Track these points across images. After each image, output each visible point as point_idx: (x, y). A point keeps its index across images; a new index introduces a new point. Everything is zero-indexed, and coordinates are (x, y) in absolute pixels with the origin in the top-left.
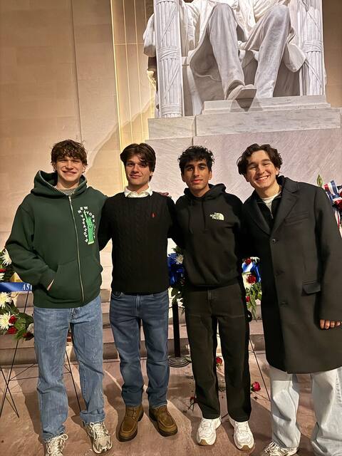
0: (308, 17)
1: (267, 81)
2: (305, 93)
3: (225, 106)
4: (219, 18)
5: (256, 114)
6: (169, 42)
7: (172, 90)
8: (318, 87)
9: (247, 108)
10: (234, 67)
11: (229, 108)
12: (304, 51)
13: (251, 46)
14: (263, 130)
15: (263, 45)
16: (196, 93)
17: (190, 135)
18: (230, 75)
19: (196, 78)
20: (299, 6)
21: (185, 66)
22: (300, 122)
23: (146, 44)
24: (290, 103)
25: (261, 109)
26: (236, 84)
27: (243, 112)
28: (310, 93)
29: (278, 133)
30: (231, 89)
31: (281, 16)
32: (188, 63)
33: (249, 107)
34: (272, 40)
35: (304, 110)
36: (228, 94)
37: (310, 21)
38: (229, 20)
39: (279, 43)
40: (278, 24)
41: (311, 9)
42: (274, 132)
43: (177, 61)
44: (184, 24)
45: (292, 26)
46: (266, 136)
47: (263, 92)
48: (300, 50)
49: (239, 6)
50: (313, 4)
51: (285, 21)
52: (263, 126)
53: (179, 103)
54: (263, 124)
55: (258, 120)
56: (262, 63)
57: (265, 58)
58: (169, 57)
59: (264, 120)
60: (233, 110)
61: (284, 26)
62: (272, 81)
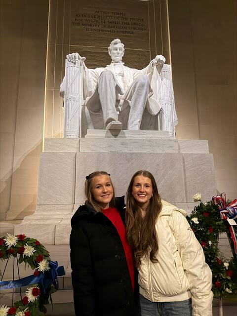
0: (163, 84)
1: (135, 119)
2: (161, 129)
3: (102, 134)
4: (104, 79)
5: (122, 140)
6: (73, 91)
7: (72, 120)
8: (170, 126)
9: (116, 136)
10: (110, 109)
11: (104, 135)
12: (161, 103)
13: (128, 98)
14: (126, 151)
15: (133, 97)
16: (91, 124)
17: (75, 151)
18: (107, 114)
19: (91, 114)
20: (157, 77)
21: (84, 106)
22: (151, 147)
23: (61, 90)
24: (145, 135)
25: (125, 137)
26: (111, 120)
27: (113, 138)
28: (165, 129)
29: (136, 153)
30: (108, 122)
31: (143, 81)
32: (86, 104)
33: (117, 135)
34: (139, 95)
35: (154, 140)
36: (106, 126)
37: (164, 86)
38: (110, 81)
39: (142, 97)
40: (142, 86)
41: (165, 79)
42: (133, 153)
43: (78, 103)
44: (85, 81)
45: (151, 87)
46: (128, 155)
47: (133, 127)
48: (158, 103)
49: (123, 74)
50: (166, 77)
51: (146, 85)
52: (126, 149)
53: (77, 129)
54: (126, 147)
55: (122, 144)
56: (133, 108)
57: (135, 105)
58: (72, 100)
59: (127, 144)
60: (106, 137)
61: (145, 87)
62: (139, 120)
